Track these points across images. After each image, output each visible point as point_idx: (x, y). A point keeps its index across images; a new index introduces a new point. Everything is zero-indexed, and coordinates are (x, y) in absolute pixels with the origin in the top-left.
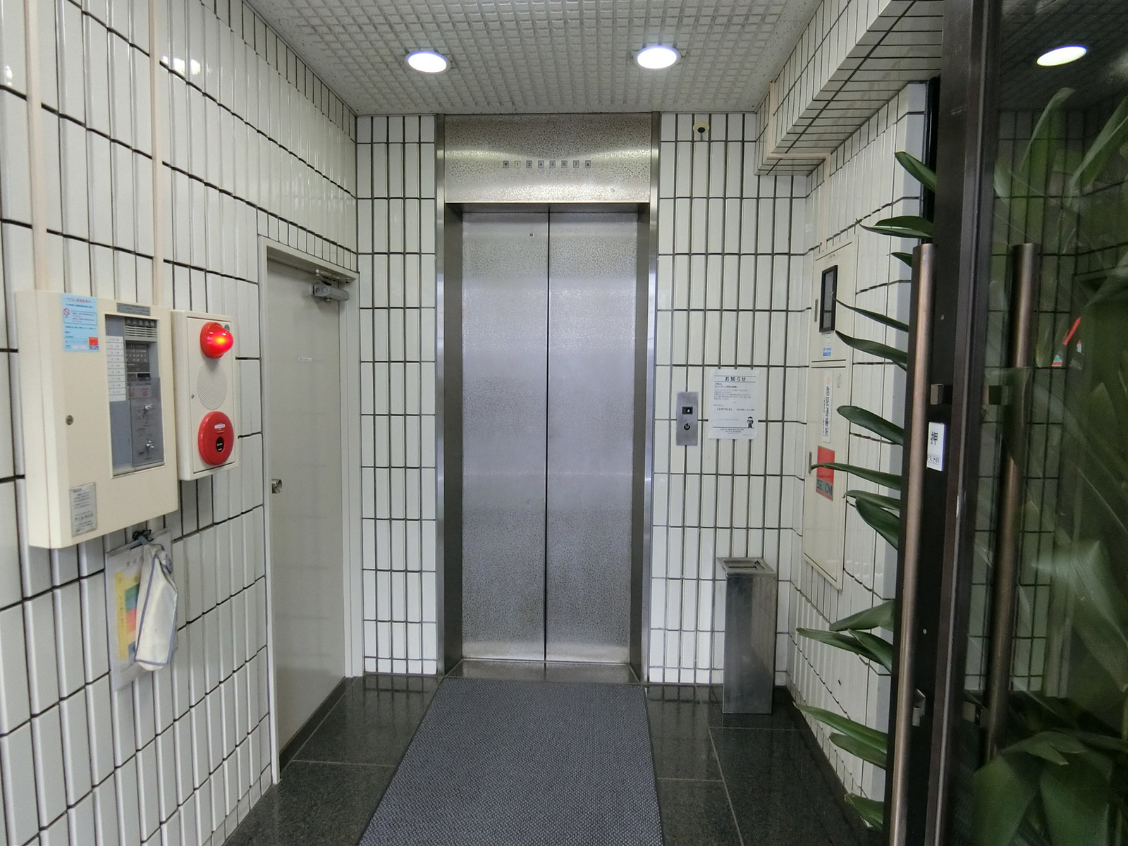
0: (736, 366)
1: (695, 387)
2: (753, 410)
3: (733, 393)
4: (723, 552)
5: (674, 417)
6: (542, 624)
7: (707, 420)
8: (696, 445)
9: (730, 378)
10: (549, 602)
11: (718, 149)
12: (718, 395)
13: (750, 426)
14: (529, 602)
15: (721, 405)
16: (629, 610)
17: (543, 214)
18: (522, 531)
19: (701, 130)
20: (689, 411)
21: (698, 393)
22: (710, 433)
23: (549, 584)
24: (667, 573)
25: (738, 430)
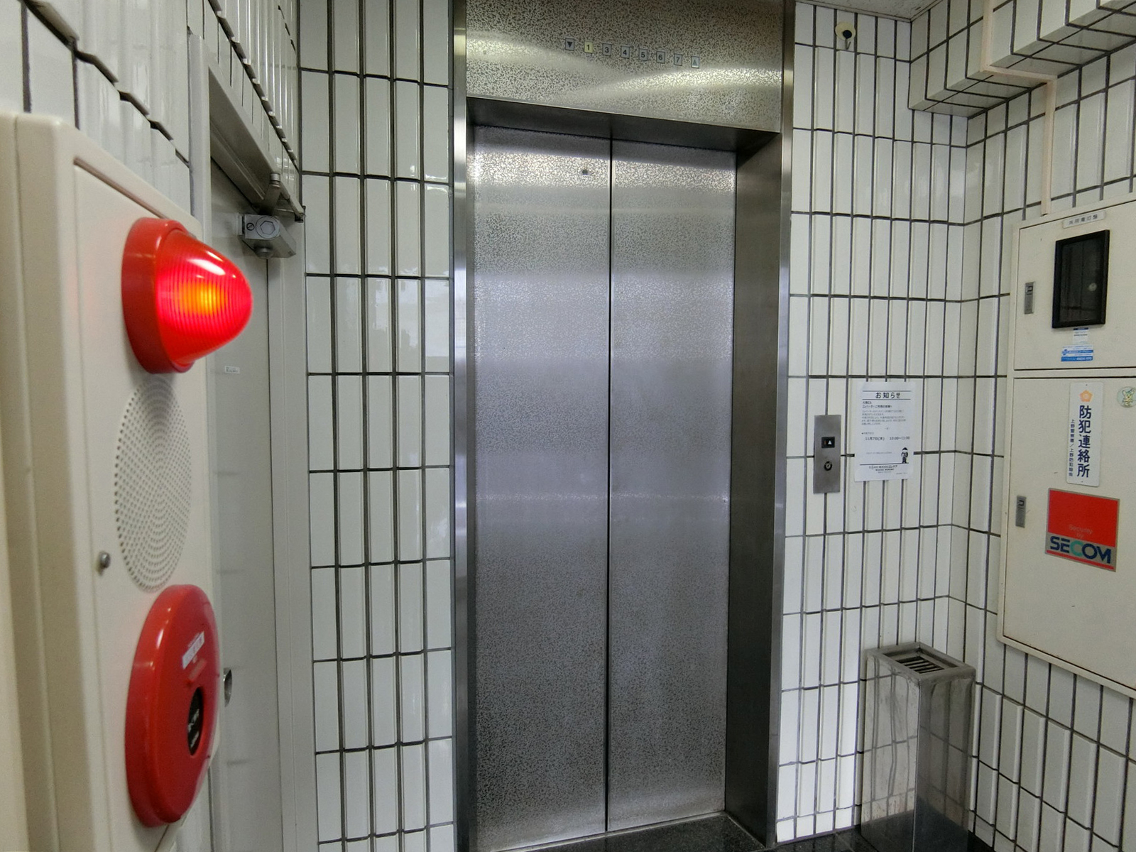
0: (887, 377)
1: (836, 409)
2: (908, 438)
3: (886, 414)
4: (871, 642)
5: (810, 453)
6: (602, 779)
7: (853, 455)
8: (839, 491)
9: (882, 393)
10: (613, 743)
11: (866, 63)
12: (867, 419)
13: (904, 461)
14: (582, 748)
15: (870, 433)
16: (724, 735)
17: (603, 141)
18: (572, 640)
19: (847, 34)
20: (830, 443)
21: (840, 416)
22: (855, 472)
23: (612, 715)
24: (800, 681)
25: (889, 467)
